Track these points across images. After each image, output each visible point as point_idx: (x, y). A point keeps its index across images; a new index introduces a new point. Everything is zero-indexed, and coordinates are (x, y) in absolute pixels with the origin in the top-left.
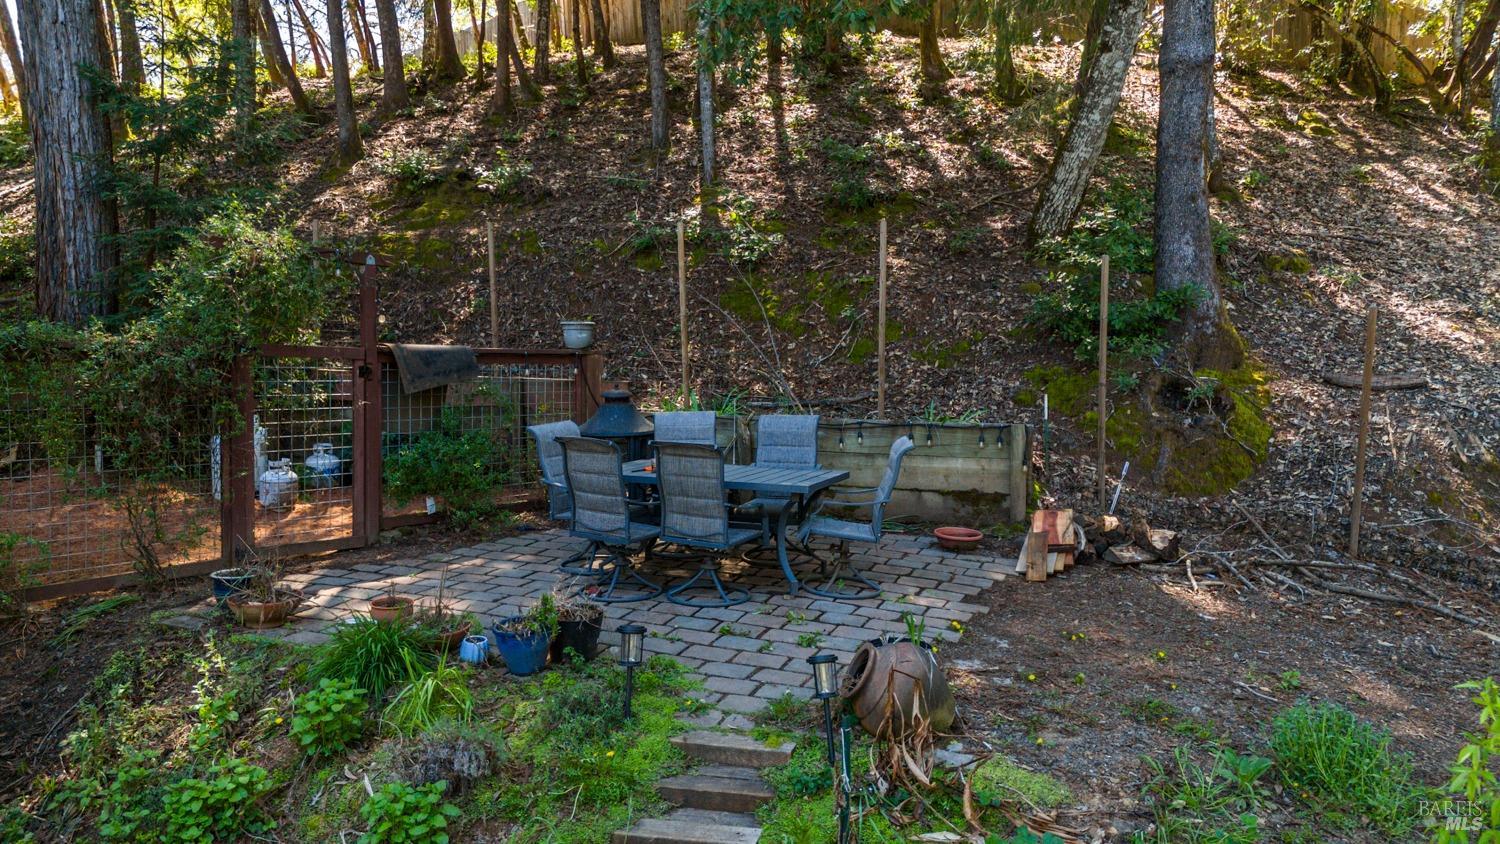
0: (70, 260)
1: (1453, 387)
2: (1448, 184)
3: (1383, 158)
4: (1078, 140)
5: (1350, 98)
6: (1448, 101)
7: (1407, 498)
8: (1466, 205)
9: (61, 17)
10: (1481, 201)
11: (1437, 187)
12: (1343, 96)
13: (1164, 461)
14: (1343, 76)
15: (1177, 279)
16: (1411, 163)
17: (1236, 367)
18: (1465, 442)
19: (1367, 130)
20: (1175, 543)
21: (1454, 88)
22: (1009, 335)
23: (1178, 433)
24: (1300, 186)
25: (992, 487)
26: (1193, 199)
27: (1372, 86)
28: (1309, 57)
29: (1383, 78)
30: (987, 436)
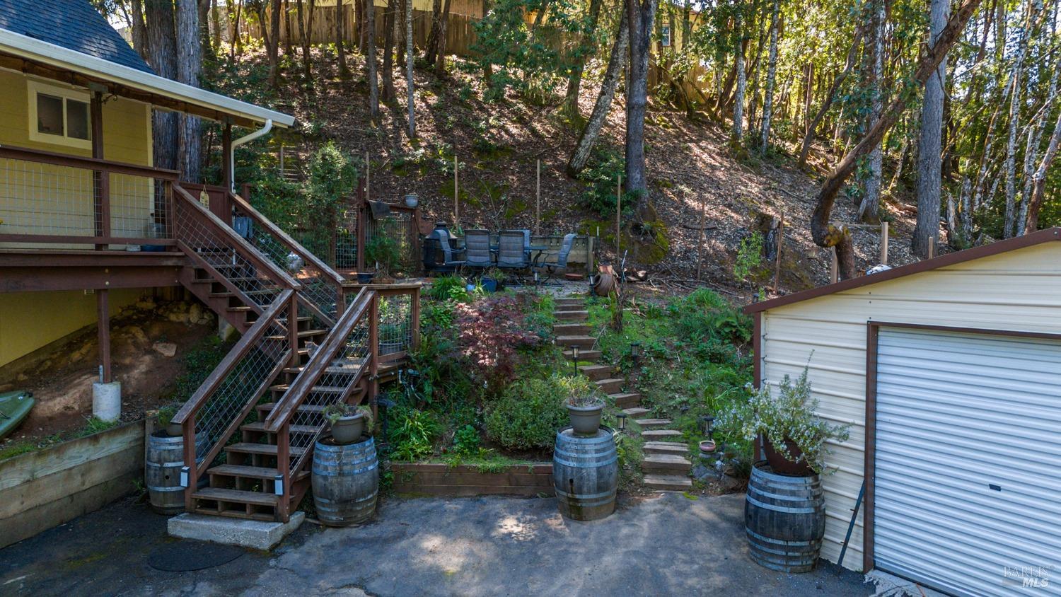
0: (188, 161)
1: (725, 229)
2: (718, 154)
3: (692, 141)
4: (591, 130)
5: (675, 110)
6: (716, 115)
7: (713, 262)
8: (725, 163)
9: (192, 53)
10: (731, 161)
11: (714, 155)
12: (671, 109)
13: (636, 252)
14: (671, 99)
15: (634, 187)
16: (703, 144)
17: (654, 221)
18: (729, 245)
19: (685, 127)
20: (646, 274)
21: (717, 109)
22: (570, 208)
23: (639, 242)
24: (663, 152)
25: (581, 260)
26: (640, 156)
27: (685, 104)
28: (658, 90)
29: (690, 103)
30: (579, 241)
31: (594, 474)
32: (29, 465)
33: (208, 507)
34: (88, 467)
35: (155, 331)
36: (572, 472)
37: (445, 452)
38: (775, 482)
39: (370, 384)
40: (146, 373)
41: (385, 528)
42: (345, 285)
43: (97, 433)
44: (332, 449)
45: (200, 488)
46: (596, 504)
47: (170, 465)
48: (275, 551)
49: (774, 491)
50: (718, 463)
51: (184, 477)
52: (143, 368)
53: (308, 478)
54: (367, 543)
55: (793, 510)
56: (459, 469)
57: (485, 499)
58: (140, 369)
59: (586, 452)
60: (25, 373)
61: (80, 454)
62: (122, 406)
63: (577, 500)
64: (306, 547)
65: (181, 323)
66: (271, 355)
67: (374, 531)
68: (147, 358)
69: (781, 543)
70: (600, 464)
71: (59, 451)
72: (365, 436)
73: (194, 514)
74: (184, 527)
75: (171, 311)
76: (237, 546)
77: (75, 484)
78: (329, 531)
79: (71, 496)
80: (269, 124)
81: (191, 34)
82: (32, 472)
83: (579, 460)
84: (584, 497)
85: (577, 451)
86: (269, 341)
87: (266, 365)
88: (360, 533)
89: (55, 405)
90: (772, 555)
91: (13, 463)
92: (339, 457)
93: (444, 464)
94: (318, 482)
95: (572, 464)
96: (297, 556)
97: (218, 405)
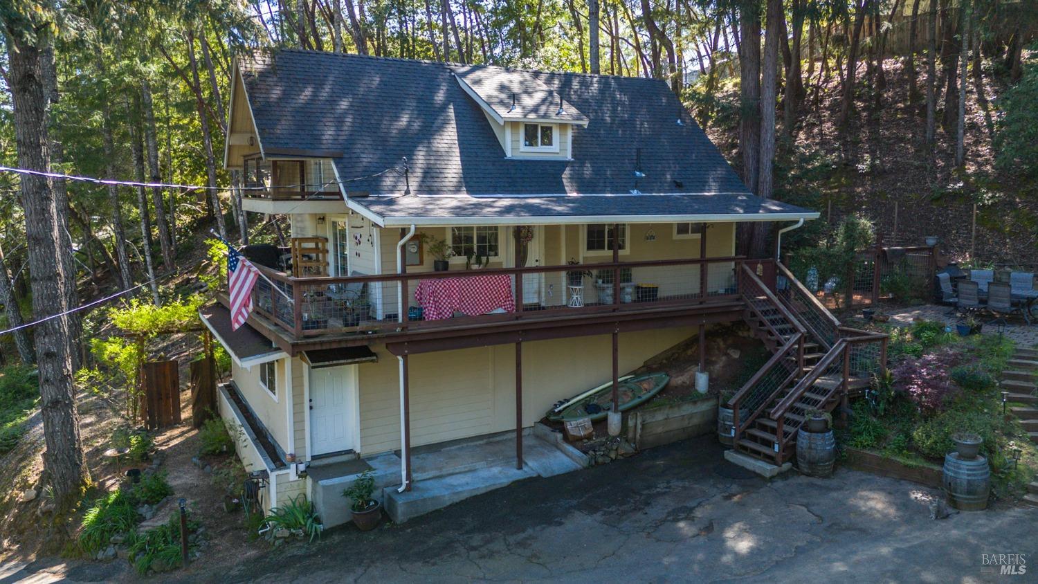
31: (965, 483)
32: (666, 412)
33: (743, 450)
34: (691, 416)
35: (730, 341)
36: (951, 478)
37: (885, 448)
39: (842, 398)
40: (723, 367)
41: (834, 482)
42: (840, 328)
43: (697, 398)
44: (806, 434)
45: (740, 439)
46: (966, 501)
47: (728, 423)
48: (772, 479)
51: (733, 432)
52: (721, 364)
53: (794, 446)
54: (820, 487)
56: (888, 460)
57: (902, 482)
58: (720, 364)
60: (666, 359)
61: (688, 409)
62: (709, 385)
63: (954, 496)
64: (788, 482)
65: (744, 338)
66: (788, 368)
67: (827, 482)
68: (724, 358)
70: (969, 478)
71: (679, 406)
72: (826, 430)
73: (737, 451)
74: (731, 456)
75: (740, 330)
76: (754, 472)
77: (685, 424)
78: (802, 477)
79: (683, 429)
80: (802, 221)
81: (769, 135)
82: (668, 415)
83: (956, 473)
84: (958, 495)
85: (956, 467)
86: (788, 360)
87: (785, 374)
88: (819, 482)
89: (679, 380)
91: (660, 410)
92: (810, 439)
93: (880, 455)
94: (799, 449)
95: (950, 474)
96: (782, 484)
97: (758, 391)
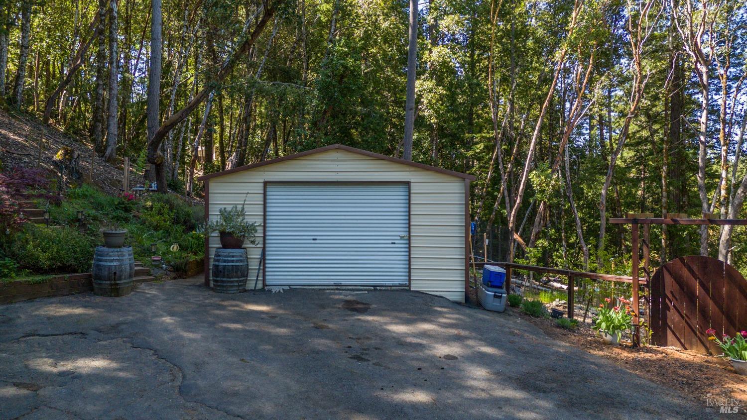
31: (128, 268)
36: (115, 268)
38: (233, 253)
46: (127, 286)
49: (233, 256)
50: (164, 266)
55: (241, 264)
56: (14, 284)
59: (124, 256)
63: (117, 284)
69: (237, 279)
83: (119, 261)
85: (118, 256)
90: (232, 286)
95: (115, 264)
